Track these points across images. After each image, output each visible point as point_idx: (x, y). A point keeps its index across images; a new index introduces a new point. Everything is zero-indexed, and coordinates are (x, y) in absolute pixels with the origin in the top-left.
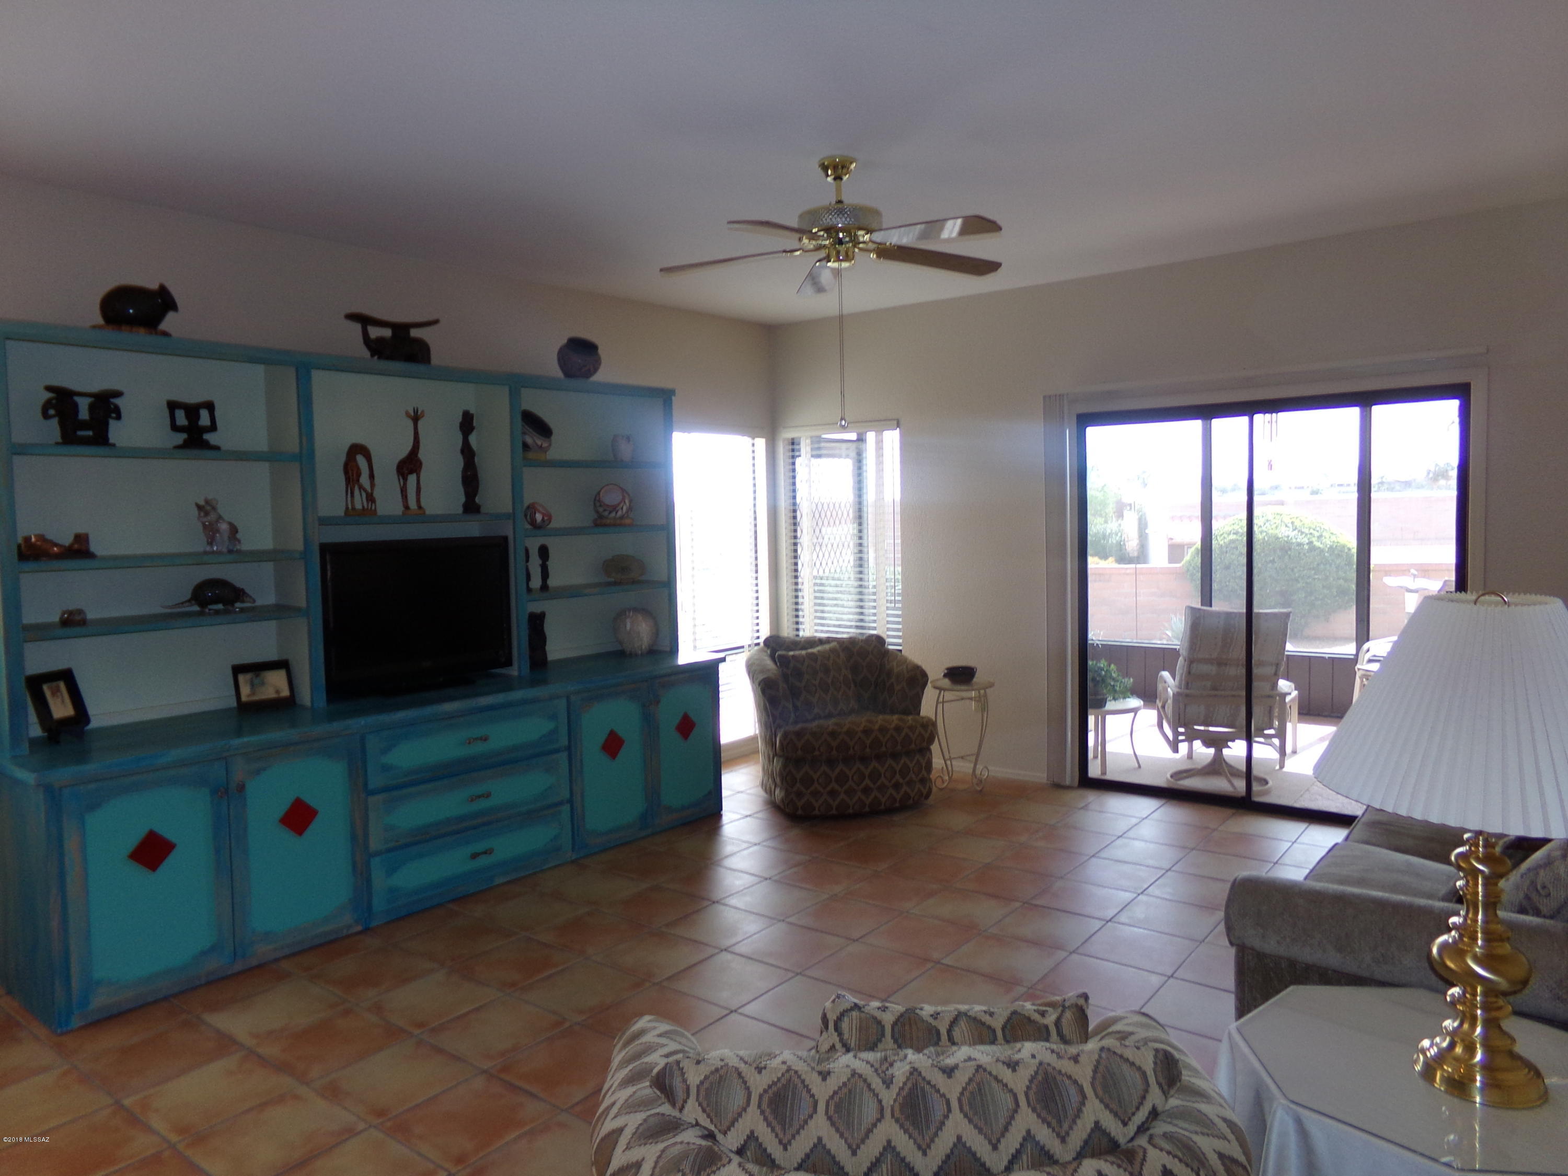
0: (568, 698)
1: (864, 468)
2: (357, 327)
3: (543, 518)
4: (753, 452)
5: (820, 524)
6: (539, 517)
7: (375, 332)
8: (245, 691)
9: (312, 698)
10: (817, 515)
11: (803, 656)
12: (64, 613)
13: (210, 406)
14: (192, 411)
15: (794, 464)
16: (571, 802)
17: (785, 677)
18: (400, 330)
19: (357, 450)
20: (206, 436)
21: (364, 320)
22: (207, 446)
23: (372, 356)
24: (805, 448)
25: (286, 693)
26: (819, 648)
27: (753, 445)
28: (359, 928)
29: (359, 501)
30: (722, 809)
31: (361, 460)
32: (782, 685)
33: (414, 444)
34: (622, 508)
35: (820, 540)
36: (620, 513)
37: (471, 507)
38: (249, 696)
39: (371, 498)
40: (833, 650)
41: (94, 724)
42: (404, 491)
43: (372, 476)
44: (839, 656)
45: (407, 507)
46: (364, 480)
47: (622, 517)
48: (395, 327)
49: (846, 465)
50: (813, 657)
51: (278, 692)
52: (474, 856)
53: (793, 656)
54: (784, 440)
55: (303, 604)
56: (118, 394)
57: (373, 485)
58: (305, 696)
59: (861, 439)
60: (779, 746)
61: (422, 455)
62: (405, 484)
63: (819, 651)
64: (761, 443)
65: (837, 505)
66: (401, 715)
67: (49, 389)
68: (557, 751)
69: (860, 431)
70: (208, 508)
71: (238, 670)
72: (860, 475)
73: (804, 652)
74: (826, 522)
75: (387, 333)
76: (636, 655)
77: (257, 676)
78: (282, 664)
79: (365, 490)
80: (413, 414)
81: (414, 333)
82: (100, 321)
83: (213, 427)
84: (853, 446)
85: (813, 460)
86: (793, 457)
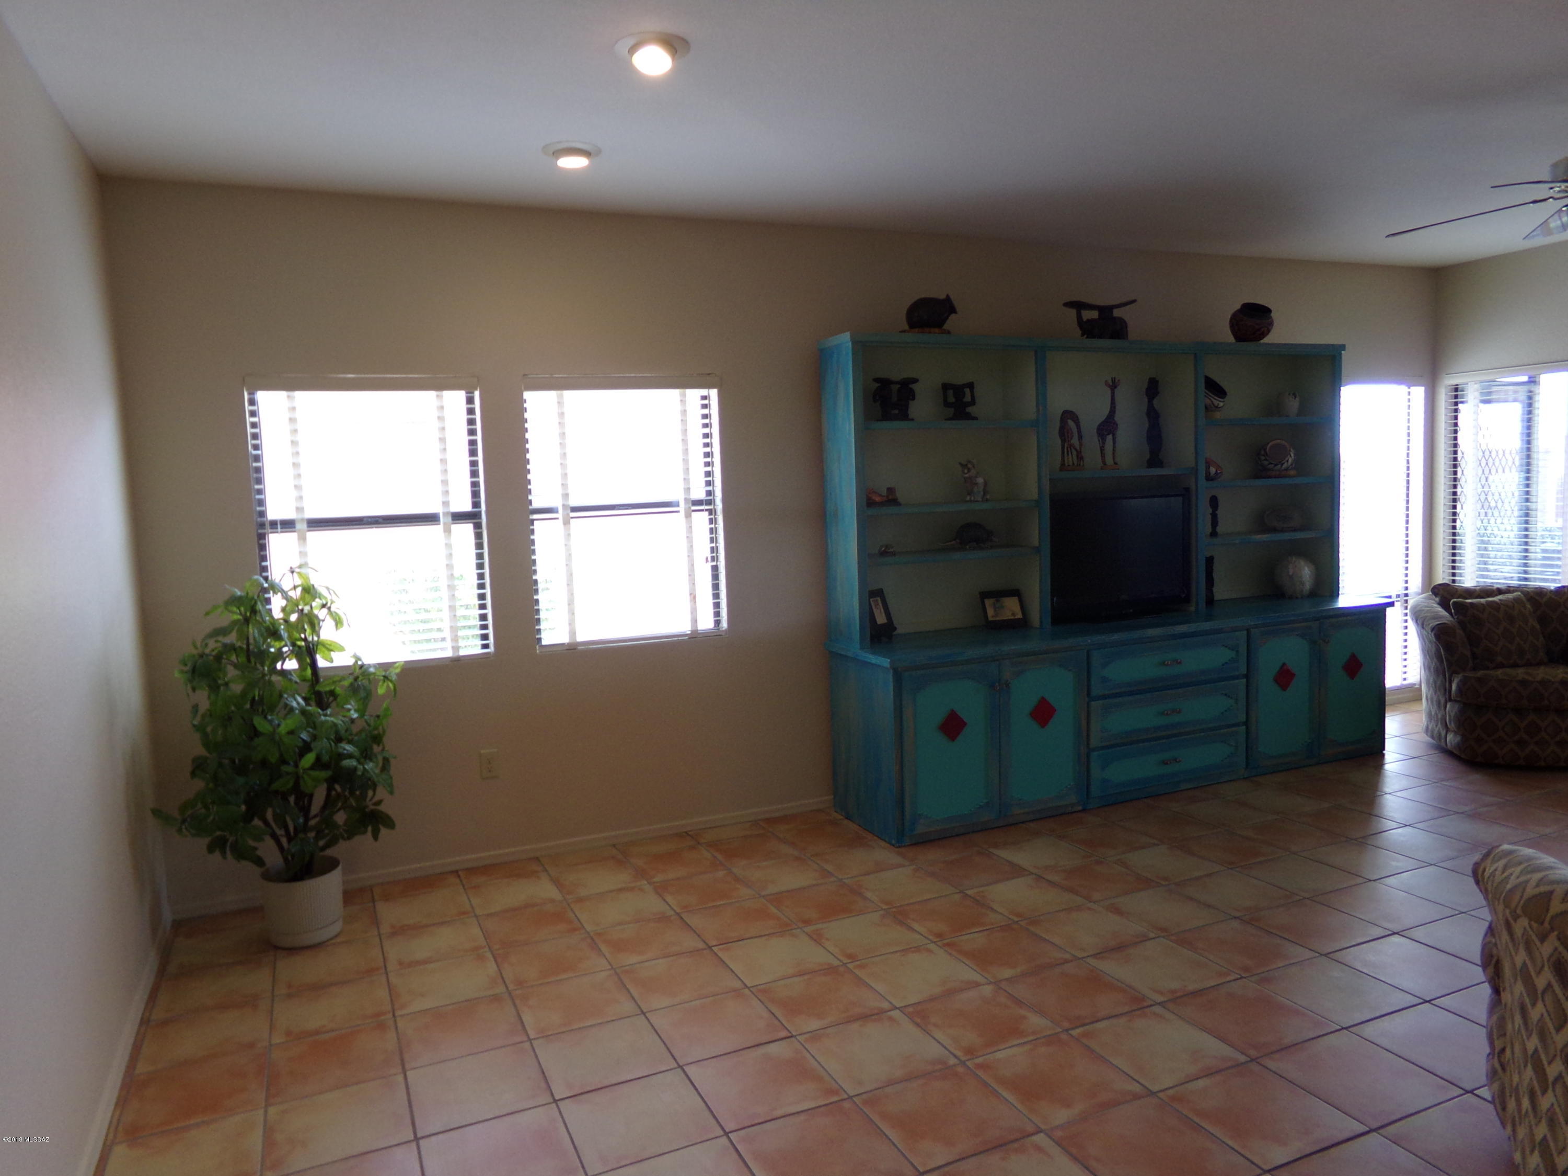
0: (1248, 630)
1: (1536, 412)
2: (1073, 312)
3: (1216, 471)
4: (1409, 400)
5: (1487, 472)
6: (1213, 470)
7: (1088, 315)
8: (990, 612)
9: (1041, 618)
10: (1484, 462)
11: (1482, 604)
12: (882, 547)
13: (971, 386)
14: (958, 390)
15: (1456, 411)
16: (1246, 723)
17: (1461, 624)
18: (1105, 311)
19: (1068, 415)
20: (969, 409)
21: (1078, 306)
22: (969, 417)
23: (1083, 335)
24: (1472, 394)
25: (1020, 616)
26: (1500, 597)
27: (1409, 393)
28: (1080, 808)
29: (1071, 459)
30: (1384, 749)
31: (1071, 423)
32: (1459, 632)
33: (1111, 407)
34: (1288, 461)
35: (1486, 489)
36: (1285, 466)
37: (1155, 460)
38: (993, 617)
39: (1080, 458)
40: (1516, 600)
41: (900, 630)
42: (1102, 449)
43: (1080, 437)
44: (1525, 607)
45: (1104, 463)
46: (1075, 441)
47: (1286, 469)
48: (1101, 309)
49: (1515, 410)
50: (1496, 606)
51: (1013, 614)
52: (1165, 763)
53: (1471, 603)
54: (1446, 387)
55: (1036, 543)
56: (915, 381)
57: (1081, 445)
58: (1035, 617)
59: (1533, 381)
60: (1456, 690)
61: (1118, 417)
62: (1104, 443)
63: (1500, 600)
64: (1419, 392)
65: (1501, 453)
66: (1116, 637)
67: (876, 380)
68: (1237, 677)
69: (1532, 373)
70: (970, 466)
71: (984, 595)
72: (1529, 420)
73: (1483, 600)
74: (1493, 471)
75: (1094, 314)
76: (1297, 598)
77: (998, 601)
78: (1015, 593)
79: (1076, 450)
80: (1111, 384)
81: (1117, 313)
82: (906, 327)
83: (973, 402)
84: (1525, 388)
85: (1481, 405)
86: (1456, 404)
